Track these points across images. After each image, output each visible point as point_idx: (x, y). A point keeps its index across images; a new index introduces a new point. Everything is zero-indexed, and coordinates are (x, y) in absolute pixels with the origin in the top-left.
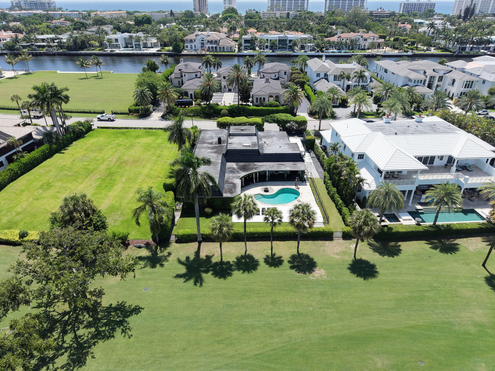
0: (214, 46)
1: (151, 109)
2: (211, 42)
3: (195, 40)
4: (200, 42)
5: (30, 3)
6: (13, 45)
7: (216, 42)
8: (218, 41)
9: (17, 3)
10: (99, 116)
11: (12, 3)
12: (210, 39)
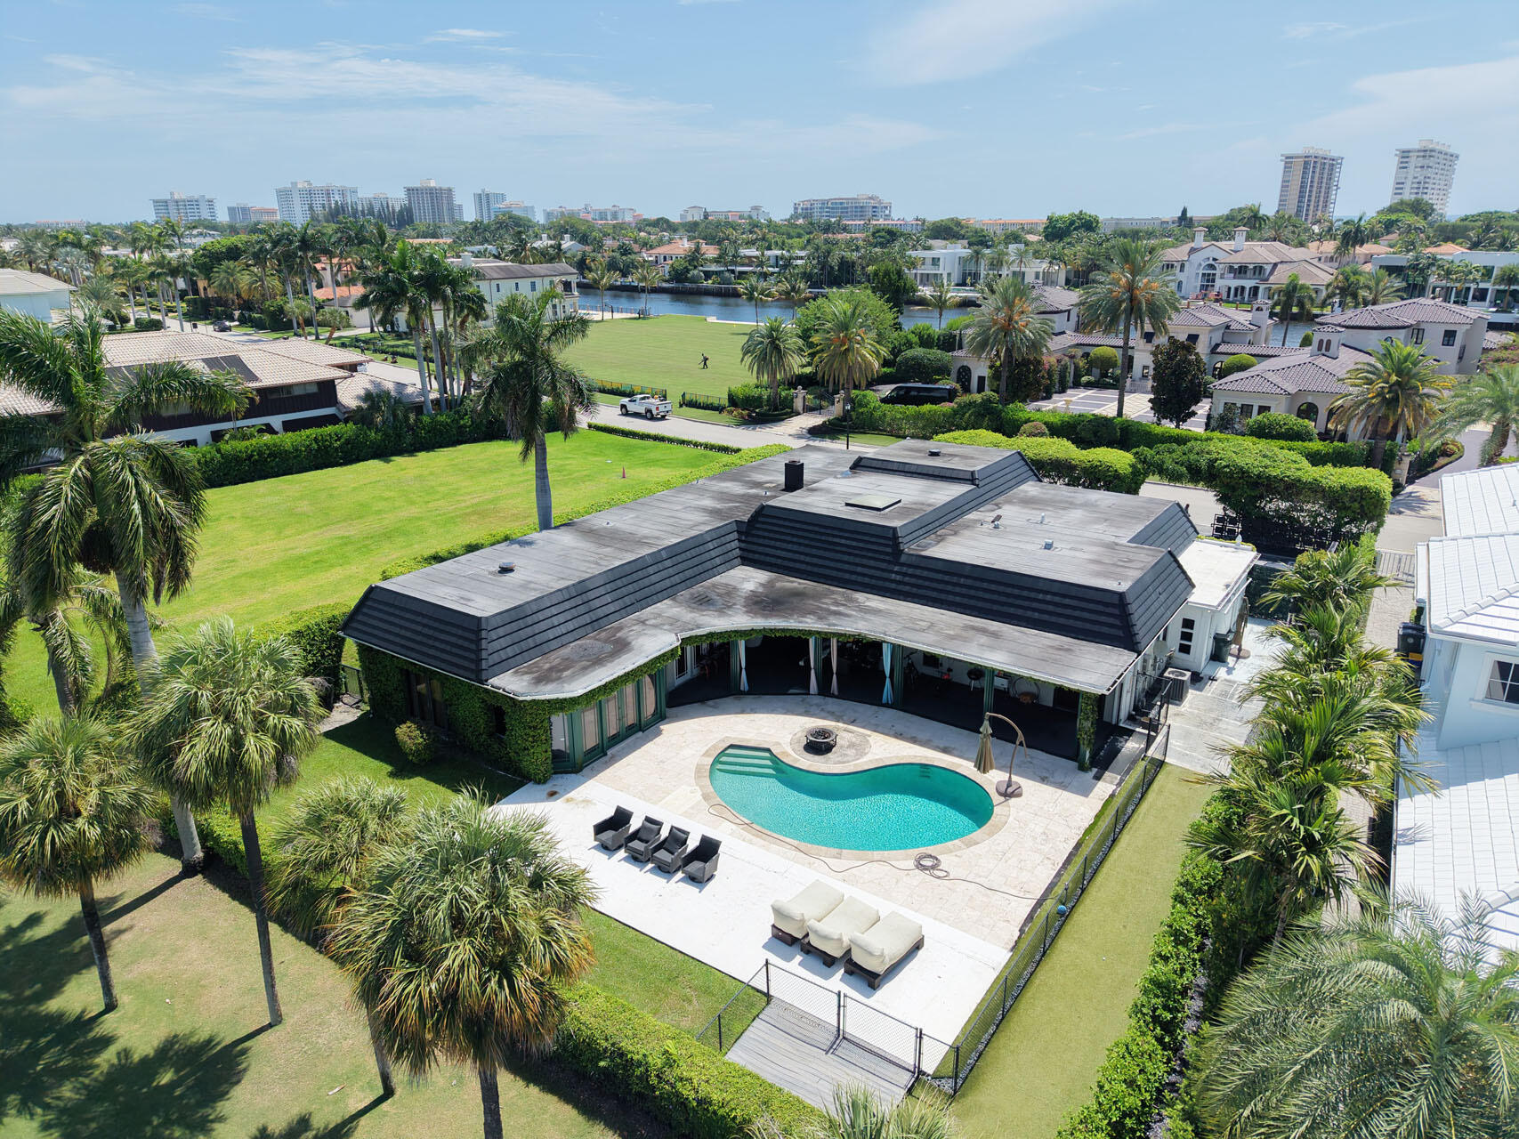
0: (1248, 284)
1: (798, 404)
2: (1241, 271)
3: (1182, 266)
4: (1201, 272)
5: (833, 208)
6: (686, 268)
7: (1259, 269)
8: (1268, 268)
9: (807, 209)
10: (625, 400)
11: (796, 208)
12: (1237, 259)
